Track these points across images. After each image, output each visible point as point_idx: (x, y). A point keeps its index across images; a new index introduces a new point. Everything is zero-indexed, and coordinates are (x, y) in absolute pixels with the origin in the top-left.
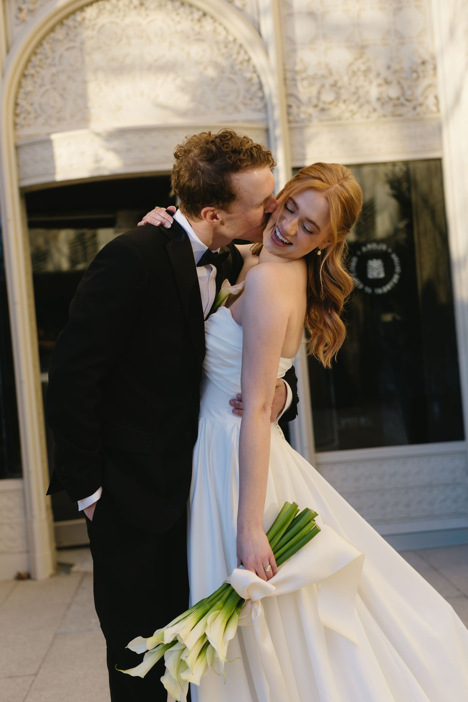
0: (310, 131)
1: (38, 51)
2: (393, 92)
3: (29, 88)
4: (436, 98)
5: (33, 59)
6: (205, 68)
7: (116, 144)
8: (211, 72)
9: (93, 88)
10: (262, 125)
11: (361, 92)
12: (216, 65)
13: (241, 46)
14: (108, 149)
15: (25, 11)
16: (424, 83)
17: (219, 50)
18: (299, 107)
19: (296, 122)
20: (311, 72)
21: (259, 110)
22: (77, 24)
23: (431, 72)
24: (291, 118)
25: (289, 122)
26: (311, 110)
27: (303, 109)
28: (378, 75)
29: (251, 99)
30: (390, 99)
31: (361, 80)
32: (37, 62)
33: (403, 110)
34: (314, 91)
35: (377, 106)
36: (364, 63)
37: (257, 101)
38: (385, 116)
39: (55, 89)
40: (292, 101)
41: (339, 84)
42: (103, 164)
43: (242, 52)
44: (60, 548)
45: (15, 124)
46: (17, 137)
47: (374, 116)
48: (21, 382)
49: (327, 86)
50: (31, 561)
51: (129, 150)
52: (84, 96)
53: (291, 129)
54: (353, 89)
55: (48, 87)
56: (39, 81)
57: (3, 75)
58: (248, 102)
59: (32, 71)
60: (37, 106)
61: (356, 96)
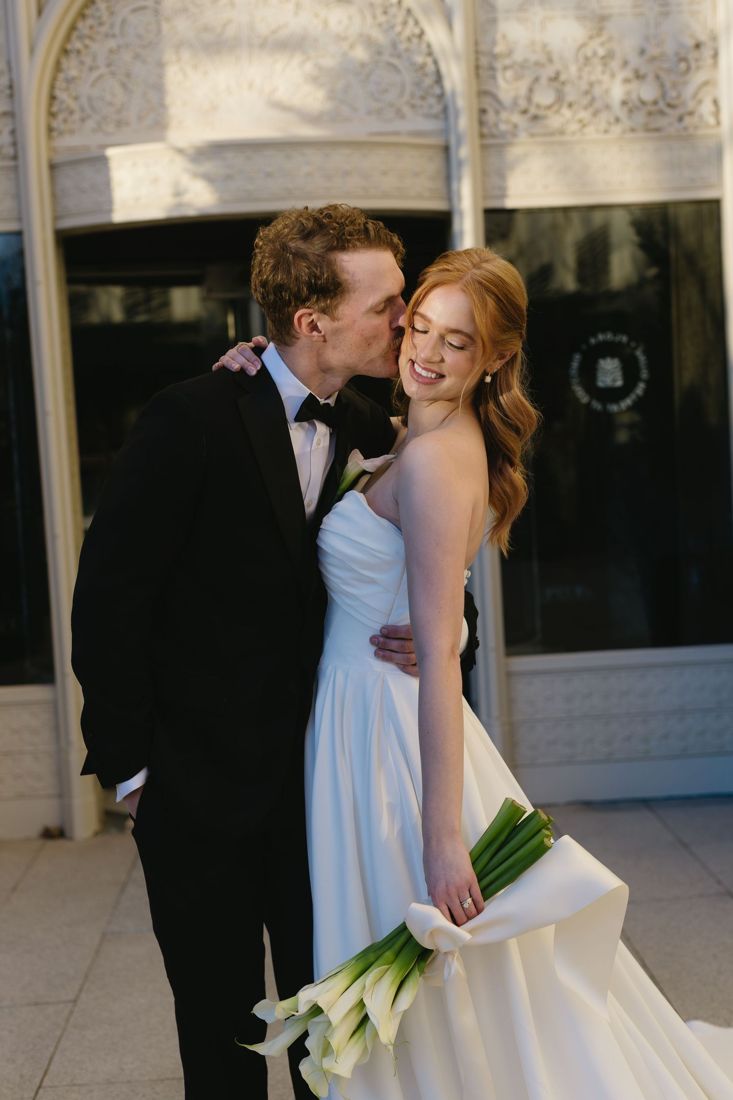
0: (514, 152)
1: (88, 12)
2: (648, 92)
3: (74, 72)
4: (716, 102)
5: (80, 25)
6: (352, 46)
7: (208, 167)
8: (360, 54)
9: (173, 75)
10: (439, 141)
11: (597, 91)
12: (369, 42)
13: (409, 11)
14: (196, 175)
16: (698, 78)
17: (374, 17)
18: (497, 113)
19: (493, 136)
20: (518, 56)
21: (435, 117)
23: (710, 61)
24: (485, 130)
25: (482, 136)
26: (516, 118)
27: (504, 115)
28: (625, 63)
29: (423, 98)
30: (643, 103)
31: (597, 73)
32: (86, 31)
33: (661, 122)
34: (522, 87)
35: (622, 113)
36: (602, 44)
37: (432, 101)
38: (633, 130)
39: (113, 74)
40: (487, 102)
41: (563, 77)
42: (187, 198)
43: (411, 22)
45: (50, 130)
46: (52, 150)
47: (617, 129)
48: (54, 537)
49: (544, 81)
50: (66, 810)
51: (229, 177)
52: (159, 87)
53: (484, 147)
54: (584, 86)
55: (103, 70)
56: (88, 61)
57: (32, 50)
58: (418, 102)
59: (78, 45)
60: (84, 101)
61: (589, 98)
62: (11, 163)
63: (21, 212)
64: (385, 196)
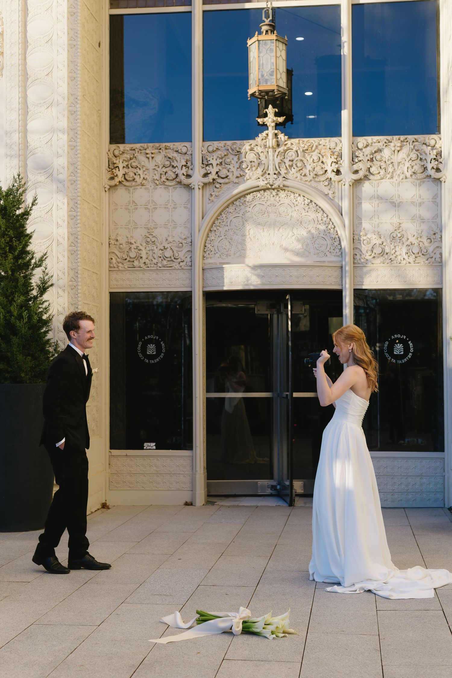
0: (366, 269)
1: (219, 217)
2: (416, 249)
3: (213, 238)
4: (441, 254)
5: (216, 222)
7: (259, 272)
10: (339, 265)
13: (330, 219)
15: (214, 196)
16: (434, 245)
18: (361, 255)
19: (359, 263)
20: (369, 236)
21: (338, 256)
22: (241, 204)
23: (439, 239)
24: (356, 261)
25: (354, 263)
26: (367, 257)
27: (363, 256)
28: (408, 239)
29: (334, 250)
30: (414, 254)
31: (397, 242)
32: (218, 224)
33: (420, 260)
34: (370, 246)
35: (406, 257)
36: (399, 233)
37: (338, 250)
38: (410, 263)
39: (226, 239)
40: (357, 252)
41: (384, 244)
42: (250, 282)
43: (331, 223)
44: (209, 496)
45: (204, 257)
46: (204, 264)
48: (196, 397)
49: (377, 245)
50: (194, 496)
51: (264, 276)
53: (355, 267)
54: (392, 247)
55: (223, 237)
56: (218, 234)
57: (199, 231)
58: (332, 251)
59: (215, 229)
60: (216, 247)
61: (394, 251)
62: (190, 268)
63: (192, 285)
64: (318, 284)
